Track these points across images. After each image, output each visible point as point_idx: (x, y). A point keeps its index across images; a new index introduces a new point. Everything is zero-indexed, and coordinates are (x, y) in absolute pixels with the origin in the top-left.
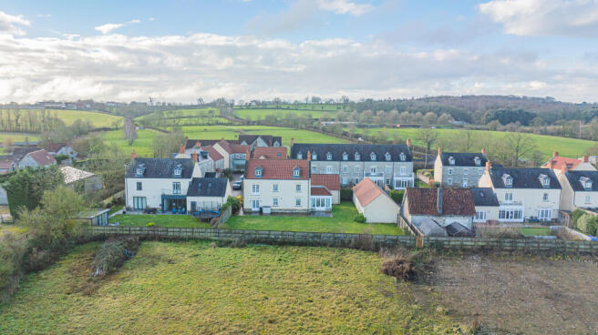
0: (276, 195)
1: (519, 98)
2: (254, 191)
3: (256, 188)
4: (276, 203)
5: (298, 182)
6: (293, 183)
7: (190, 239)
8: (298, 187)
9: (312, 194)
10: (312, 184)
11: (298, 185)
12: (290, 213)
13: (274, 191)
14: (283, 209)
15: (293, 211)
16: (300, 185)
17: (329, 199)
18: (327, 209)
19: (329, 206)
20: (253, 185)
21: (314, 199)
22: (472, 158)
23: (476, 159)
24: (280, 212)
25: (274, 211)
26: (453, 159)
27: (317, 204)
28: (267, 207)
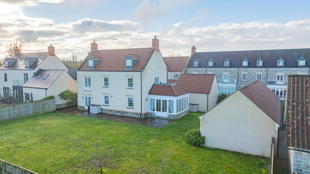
0: (106, 91)
2: (86, 85)
3: (88, 82)
4: (107, 102)
5: (131, 75)
6: (124, 77)
8: (130, 81)
11: (130, 79)
12: (122, 116)
13: (105, 86)
14: (114, 111)
15: (124, 114)
16: (132, 79)
17: (173, 101)
18: (170, 116)
19: (173, 112)
20: (86, 79)
21: (153, 100)
24: (111, 113)
25: (105, 112)
27: (157, 108)
28: (94, 105)
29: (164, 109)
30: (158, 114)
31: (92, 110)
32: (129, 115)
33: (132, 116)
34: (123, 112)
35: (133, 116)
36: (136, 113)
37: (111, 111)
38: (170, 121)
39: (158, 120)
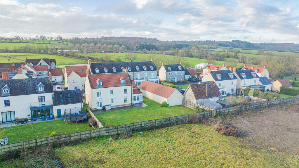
1: (143, 39)
3: (99, 94)
4: (112, 102)
6: (123, 88)
7: (90, 139)
8: (125, 90)
9: (133, 94)
10: (133, 87)
12: (122, 107)
13: (111, 94)
14: (117, 106)
17: (141, 96)
18: (140, 102)
19: (141, 100)
20: (97, 92)
21: (133, 96)
22: (177, 67)
23: (179, 68)
24: (115, 107)
25: (112, 108)
26: (170, 68)
27: (135, 100)
28: (108, 105)
29: (138, 99)
30: (135, 102)
31: (107, 108)
33: (127, 106)
34: (122, 105)
38: (141, 104)
39: (136, 105)
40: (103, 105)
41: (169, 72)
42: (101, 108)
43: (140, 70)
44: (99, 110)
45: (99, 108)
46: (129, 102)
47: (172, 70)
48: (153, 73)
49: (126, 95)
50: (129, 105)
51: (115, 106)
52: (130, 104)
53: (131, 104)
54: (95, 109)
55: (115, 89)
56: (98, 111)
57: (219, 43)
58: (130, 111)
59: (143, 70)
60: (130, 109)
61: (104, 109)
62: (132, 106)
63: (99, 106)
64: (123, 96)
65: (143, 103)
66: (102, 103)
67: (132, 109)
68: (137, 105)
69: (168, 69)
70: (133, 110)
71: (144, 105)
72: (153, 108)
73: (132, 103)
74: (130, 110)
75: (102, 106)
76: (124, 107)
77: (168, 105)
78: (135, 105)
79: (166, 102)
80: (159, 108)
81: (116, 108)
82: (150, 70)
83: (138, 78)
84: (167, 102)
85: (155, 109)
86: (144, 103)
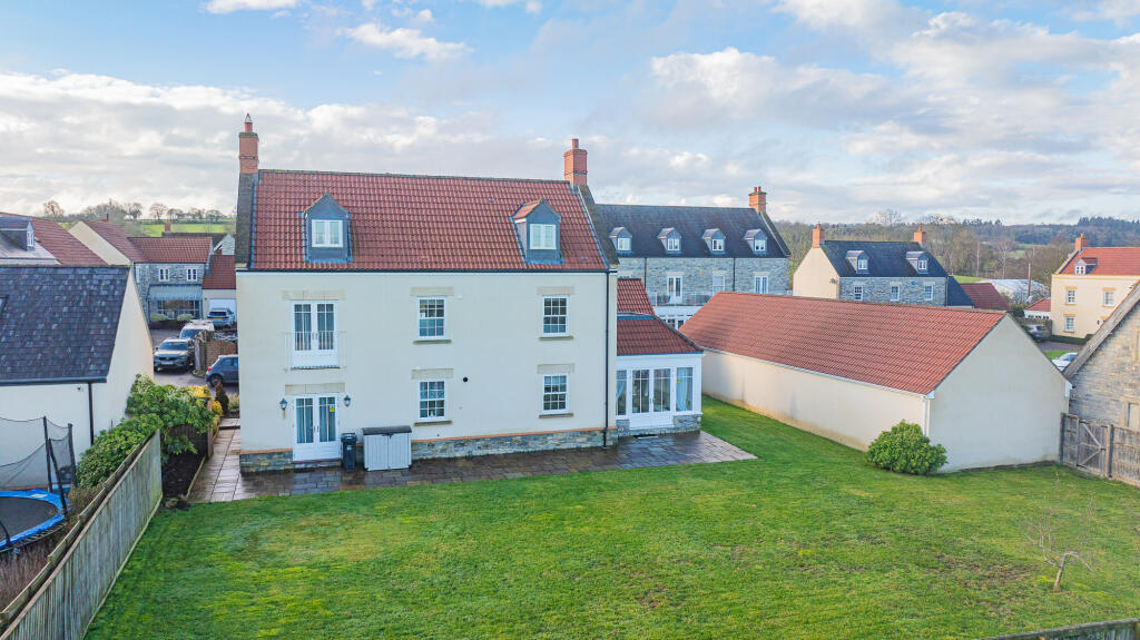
0: (433, 359)
2: (302, 342)
3: (315, 324)
4: (433, 405)
5: (555, 284)
6: (530, 290)
8: (555, 314)
11: (555, 303)
12: (517, 456)
13: (424, 338)
14: (478, 440)
15: (530, 443)
16: (563, 302)
17: (690, 370)
18: (681, 420)
19: (689, 406)
20: (298, 307)
21: (622, 374)
22: (903, 257)
23: (914, 259)
24: (460, 453)
25: (427, 454)
26: (859, 258)
27: (642, 406)
28: (389, 432)
29: (663, 401)
30: (638, 422)
31: (377, 456)
32: (551, 444)
33: (563, 446)
34: (526, 438)
35: (573, 446)
36: (583, 432)
37: (463, 445)
38: (684, 438)
39: (644, 443)
40: (347, 423)
41: (857, 282)
42: (331, 451)
43: (687, 252)
44: (312, 468)
45: (304, 453)
46: (587, 413)
47: (873, 271)
48: (766, 274)
49: (557, 353)
50: (583, 443)
51: (461, 443)
52: (589, 433)
53: (604, 432)
54: (270, 455)
55: (464, 292)
56: (299, 476)
57: (1020, 229)
58: (579, 492)
59: (704, 252)
60: (584, 471)
61: (352, 460)
62: (612, 449)
63: (306, 436)
64: (533, 356)
65: (704, 436)
66: (339, 409)
67: (608, 476)
68: (656, 450)
69: (848, 263)
70: (612, 488)
71: (715, 450)
72: (802, 480)
73: (612, 424)
74: (578, 479)
75: (338, 435)
76: (531, 459)
77: (938, 456)
78: (635, 446)
79: (917, 429)
80: (855, 482)
81: (469, 458)
82: (747, 252)
83: (675, 299)
84: (926, 432)
85: (827, 490)
86: (714, 433)
